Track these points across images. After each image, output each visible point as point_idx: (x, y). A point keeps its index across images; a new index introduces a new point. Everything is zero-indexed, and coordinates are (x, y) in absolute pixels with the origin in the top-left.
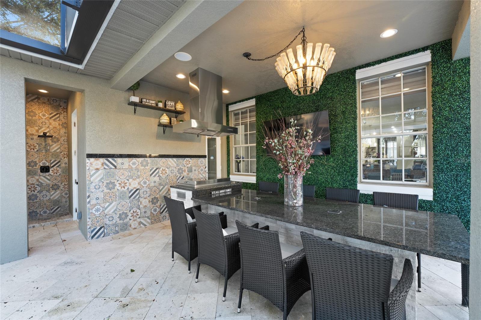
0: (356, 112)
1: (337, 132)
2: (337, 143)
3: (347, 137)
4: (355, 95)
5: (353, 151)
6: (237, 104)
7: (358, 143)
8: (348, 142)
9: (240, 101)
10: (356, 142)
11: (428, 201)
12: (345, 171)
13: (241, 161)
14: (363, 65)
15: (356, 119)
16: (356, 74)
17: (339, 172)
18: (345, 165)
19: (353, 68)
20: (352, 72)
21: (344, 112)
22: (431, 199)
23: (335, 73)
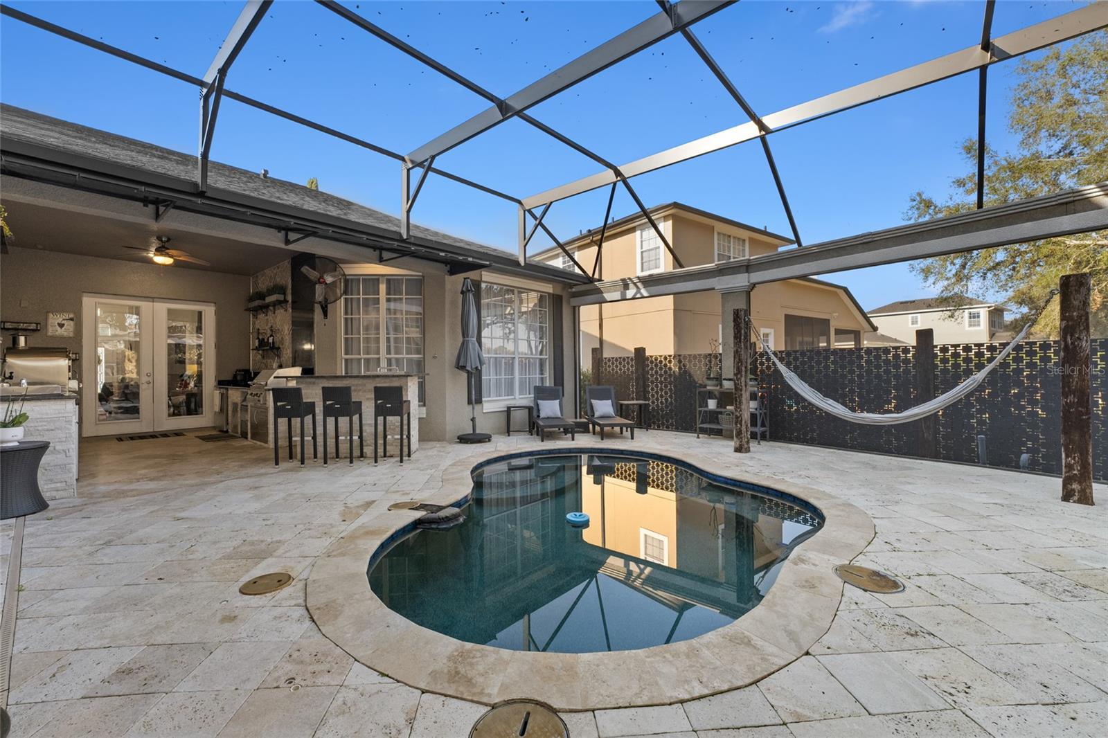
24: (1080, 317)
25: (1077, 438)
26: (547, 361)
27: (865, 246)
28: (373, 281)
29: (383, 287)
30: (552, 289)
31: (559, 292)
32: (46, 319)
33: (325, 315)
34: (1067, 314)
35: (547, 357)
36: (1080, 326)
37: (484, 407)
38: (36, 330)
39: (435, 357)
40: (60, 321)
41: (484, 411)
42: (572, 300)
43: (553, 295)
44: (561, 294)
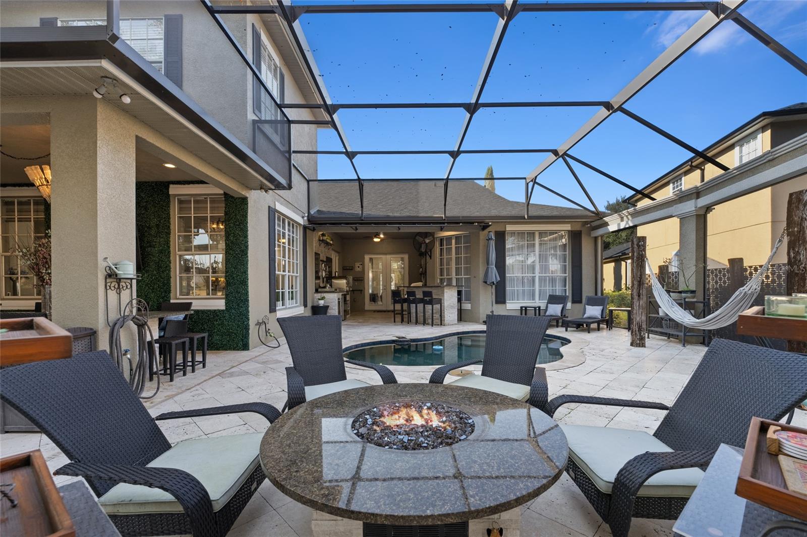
0: (169, 227)
1: (150, 246)
2: (150, 258)
3: (161, 252)
4: (169, 210)
5: (166, 267)
6: (7, 187)
7: (171, 258)
8: (161, 257)
9: (14, 185)
10: (169, 257)
11: (222, 310)
12: (159, 287)
13: (18, 277)
14: (175, 182)
15: (170, 234)
16: (170, 189)
17: (153, 289)
18: (158, 281)
19: (167, 182)
20: (166, 185)
21: (158, 226)
22: (224, 308)
23: (149, 182)
24: (799, 232)
25: (795, 346)
26: (567, 277)
27: (771, 163)
28: (449, 238)
29: (453, 241)
30: (570, 227)
31: (577, 227)
32: (355, 265)
33: (431, 258)
34: (790, 230)
35: (567, 275)
36: (799, 241)
37: (507, 306)
38: (352, 269)
39: (475, 277)
40: (358, 265)
41: (507, 308)
42: (592, 232)
43: (572, 231)
44: (581, 229)
